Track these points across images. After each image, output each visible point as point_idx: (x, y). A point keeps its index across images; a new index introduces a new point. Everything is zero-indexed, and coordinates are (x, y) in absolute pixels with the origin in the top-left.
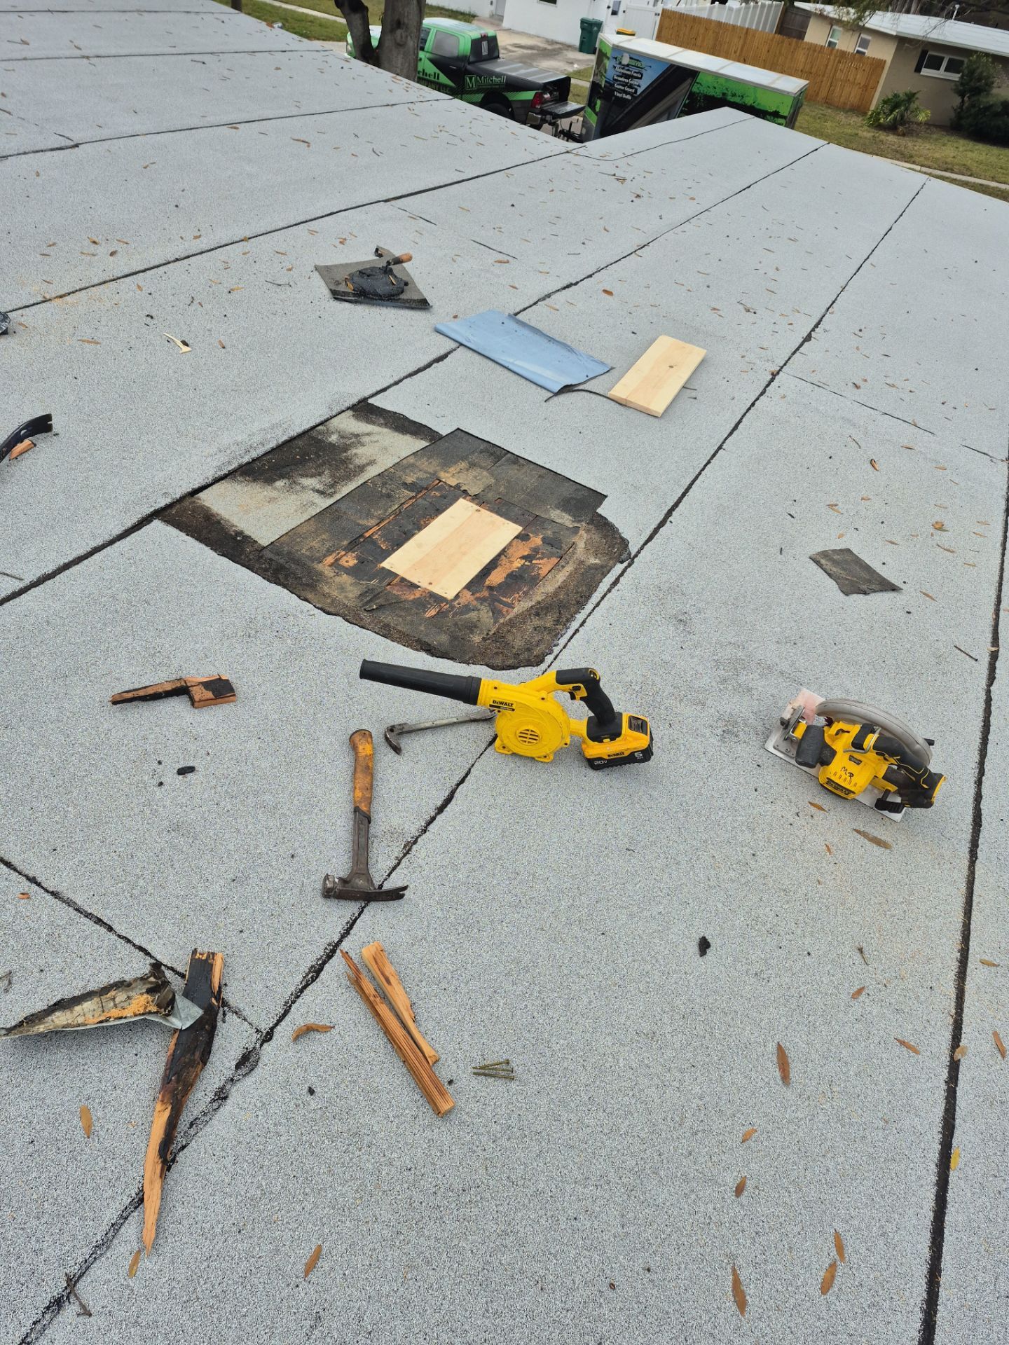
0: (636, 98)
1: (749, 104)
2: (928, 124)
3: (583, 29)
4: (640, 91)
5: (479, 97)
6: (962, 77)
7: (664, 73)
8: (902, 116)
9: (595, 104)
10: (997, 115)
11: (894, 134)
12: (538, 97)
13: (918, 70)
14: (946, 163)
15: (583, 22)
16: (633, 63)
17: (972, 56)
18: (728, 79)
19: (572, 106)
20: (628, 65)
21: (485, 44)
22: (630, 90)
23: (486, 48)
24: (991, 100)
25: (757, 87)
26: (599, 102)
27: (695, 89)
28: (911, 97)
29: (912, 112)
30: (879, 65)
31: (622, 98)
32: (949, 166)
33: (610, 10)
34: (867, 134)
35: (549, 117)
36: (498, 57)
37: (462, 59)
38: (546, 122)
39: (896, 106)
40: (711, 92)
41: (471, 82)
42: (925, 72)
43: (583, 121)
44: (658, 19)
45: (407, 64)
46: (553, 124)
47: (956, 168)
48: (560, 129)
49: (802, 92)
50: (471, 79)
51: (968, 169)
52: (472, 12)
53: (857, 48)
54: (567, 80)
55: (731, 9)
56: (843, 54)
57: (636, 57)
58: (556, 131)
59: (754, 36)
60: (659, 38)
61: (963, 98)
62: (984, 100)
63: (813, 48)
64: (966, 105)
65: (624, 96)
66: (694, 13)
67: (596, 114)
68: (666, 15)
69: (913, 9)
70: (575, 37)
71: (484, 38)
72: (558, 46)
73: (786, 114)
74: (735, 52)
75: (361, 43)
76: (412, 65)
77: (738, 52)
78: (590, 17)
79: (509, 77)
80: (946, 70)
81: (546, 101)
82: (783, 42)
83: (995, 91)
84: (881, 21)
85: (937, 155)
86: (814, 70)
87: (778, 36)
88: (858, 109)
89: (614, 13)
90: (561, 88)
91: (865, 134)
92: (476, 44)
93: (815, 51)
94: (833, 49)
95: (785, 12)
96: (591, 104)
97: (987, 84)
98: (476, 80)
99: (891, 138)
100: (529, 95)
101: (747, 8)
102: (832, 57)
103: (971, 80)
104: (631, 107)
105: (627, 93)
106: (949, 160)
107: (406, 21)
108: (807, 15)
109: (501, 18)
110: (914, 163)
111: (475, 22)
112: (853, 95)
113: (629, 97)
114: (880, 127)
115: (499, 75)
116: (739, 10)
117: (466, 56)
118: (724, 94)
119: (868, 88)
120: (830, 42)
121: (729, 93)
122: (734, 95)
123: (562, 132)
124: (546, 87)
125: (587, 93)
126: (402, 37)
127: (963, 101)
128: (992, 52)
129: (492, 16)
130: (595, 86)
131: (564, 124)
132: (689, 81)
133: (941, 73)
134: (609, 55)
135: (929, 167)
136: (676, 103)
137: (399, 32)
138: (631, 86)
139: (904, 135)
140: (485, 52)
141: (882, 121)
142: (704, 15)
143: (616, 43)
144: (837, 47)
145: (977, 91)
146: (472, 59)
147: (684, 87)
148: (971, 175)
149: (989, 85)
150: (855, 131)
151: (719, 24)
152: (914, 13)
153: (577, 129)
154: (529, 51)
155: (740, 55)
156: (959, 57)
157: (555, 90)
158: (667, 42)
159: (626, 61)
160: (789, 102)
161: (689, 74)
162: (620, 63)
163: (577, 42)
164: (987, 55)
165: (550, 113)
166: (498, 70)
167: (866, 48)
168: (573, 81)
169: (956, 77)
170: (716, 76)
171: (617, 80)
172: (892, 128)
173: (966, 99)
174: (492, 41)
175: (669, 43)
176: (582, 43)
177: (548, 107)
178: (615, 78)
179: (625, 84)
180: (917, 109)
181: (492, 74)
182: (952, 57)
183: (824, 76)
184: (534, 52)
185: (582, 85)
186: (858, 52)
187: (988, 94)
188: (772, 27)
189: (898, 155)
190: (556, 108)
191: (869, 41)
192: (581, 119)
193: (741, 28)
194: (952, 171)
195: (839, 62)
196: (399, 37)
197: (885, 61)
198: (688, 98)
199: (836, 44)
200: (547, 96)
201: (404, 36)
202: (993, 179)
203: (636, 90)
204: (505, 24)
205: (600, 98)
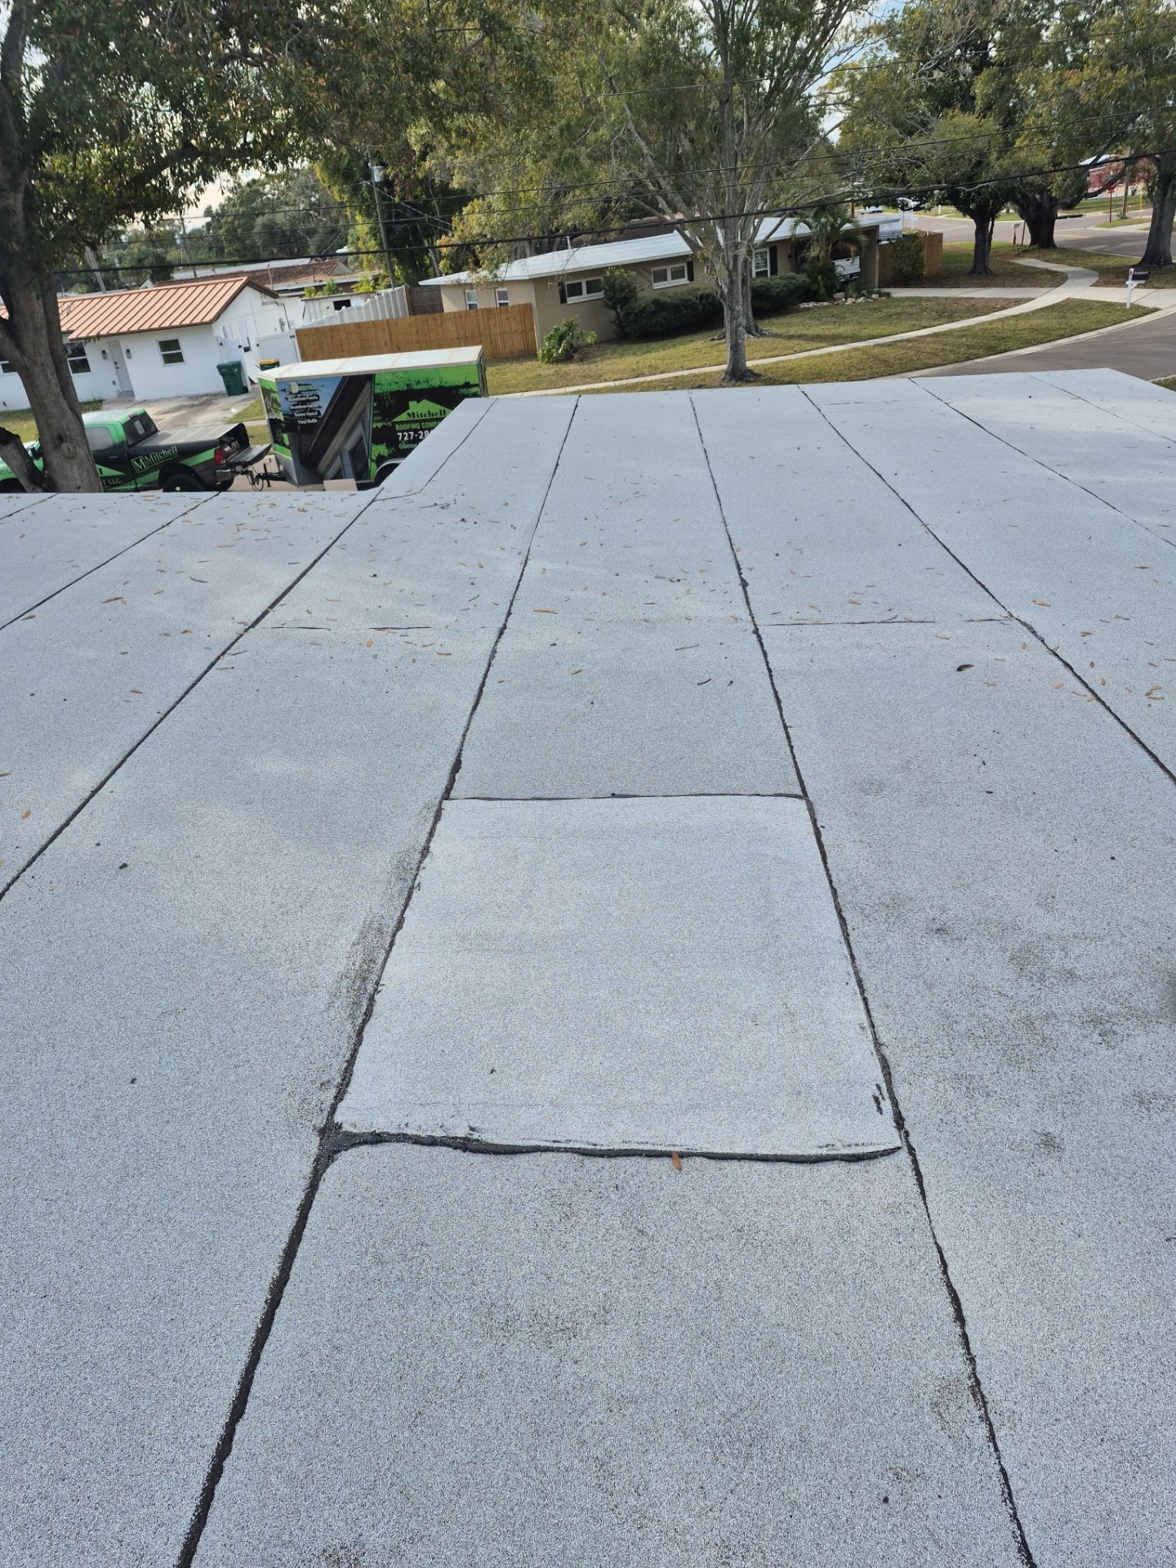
0: (321, 419)
1: (437, 386)
2: (598, 343)
3: (223, 374)
4: (323, 412)
5: (154, 476)
6: (606, 293)
7: (339, 387)
8: (571, 346)
9: (283, 439)
10: (653, 313)
11: (571, 362)
12: (220, 454)
13: (564, 301)
14: (634, 370)
15: (220, 368)
16: (304, 388)
17: (605, 273)
18: (405, 371)
19: (257, 449)
20: (299, 392)
21: (138, 424)
22: (313, 414)
23: (141, 427)
24: (643, 303)
25: (437, 368)
26: (286, 436)
27: (378, 390)
28: (571, 327)
29: (578, 338)
30: (526, 309)
31: (308, 424)
32: (639, 372)
33: (242, 349)
34: (550, 370)
35: (238, 468)
36: (157, 431)
38: (238, 473)
39: (561, 338)
40: (395, 388)
42: (571, 300)
43: (277, 459)
44: (295, 339)
46: (246, 473)
47: (646, 371)
48: (255, 475)
49: (482, 356)
50: (138, 461)
51: (656, 368)
53: (498, 302)
54: (241, 427)
55: (359, 308)
56: (489, 311)
57: (305, 383)
58: (252, 477)
59: (397, 324)
60: (306, 356)
61: (615, 309)
62: (636, 305)
63: (456, 316)
64: (622, 314)
65: (309, 421)
66: (327, 324)
67: (288, 447)
68: (301, 334)
69: (528, 252)
70: (219, 384)
71: (134, 418)
72: (205, 398)
73: (477, 382)
74: (386, 344)
77: (389, 343)
78: (225, 361)
79: (179, 446)
80: (588, 292)
81: (228, 454)
82: (427, 320)
83: (640, 295)
84: (516, 270)
85: (621, 367)
86: (468, 333)
87: (413, 318)
88: (529, 354)
89: (247, 350)
90: (239, 436)
91: (547, 372)
92: (128, 426)
93: (461, 317)
94: (477, 310)
95: (409, 293)
96: (278, 441)
97: (630, 291)
98: (144, 460)
99: (572, 367)
100: (209, 455)
101: (374, 302)
102: (480, 318)
103: (615, 293)
104: (320, 429)
105: (311, 418)
106: (634, 367)
108: (438, 288)
110: (606, 381)
112: (517, 343)
113: (314, 421)
114: (557, 361)
115: (167, 448)
116: (367, 306)
117: (123, 442)
118: (408, 385)
119: (527, 332)
120: (470, 305)
121: (413, 383)
122: (418, 383)
123: (259, 476)
124: (222, 442)
125: (268, 430)
126: (69, 449)
127: (617, 313)
128: (620, 264)
130: (273, 423)
131: (258, 468)
132: (368, 385)
133: (585, 297)
134: (275, 389)
135: (621, 379)
136: (365, 409)
137: (64, 446)
138: (312, 410)
139: (581, 360)
140: (141, 431)
141: (555, 355)
142: (337, 322)
143: (277, 377)
144: (478, 307)
145: (625, 301)
146: (130, 443)
147: (366, 392)
148: (662, 372)
149: (633, 291)
150: (535, 374)
151: (358, 325)
152: (531, 256)
153: (273, 469)
155: (392, 345)
156: (595, 278)
157: (233, 441)
158: (314, 358)
159: (295, 389)
160: (475, 370)
161: (368, 378)
162: (291, 393)
163: (222, 388)
164: (617, 267)
165: (239, 464)
166: (164, 443)
167: (507, 299)
168: (247, 424)
169: (600, 295)
170: (393, 372)
171: (295, 410)
172: (567, 358)
173: (619, 310)
174: (144, 418)
175: (317, 359)
176: (228, 387)
177: (233, 459)
178: (292, 408)
179: (306, 410)
180: (582, 334)
181: (158, 449)
182: (588, 279)
183: (480, 336)
184: (183, 412)
185: (257, 425)
186: (500, 304)
187: (636, 300)
188: (404, 311)
189: (588, 380)
190: (242, 456)
191: (506, 292)
192: (273, 457)
193: (383, 321)
194: (644, 375)
195: (488, 319)
196: (66, 450)
197: (530, 304)
198: (375, 401)
199: (476, 305)
200: (227, 449)
201: (71, 447)
202: (682, 368)
203: (319, 413)
204: (138, 397)
205: (283, 431)
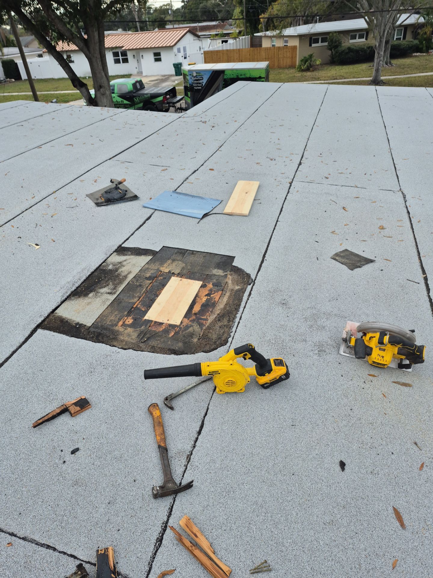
0: (203, 87)
1: (248, 77)
2: (321, 64)
3: (175, 67)
4: (204, 84)
5: (141, 105)
6: (329, 43)
7: (211, 75)
8: (310, 64)
9: (188, 94)
10: (347, 53)
11: (309, 72)
12: (165, 98)
13: (310, 45)
14: (333, 77)
15: (174, 65)
16: (198, 74)
17: (330, 34)
18: (237, 70)
19: (179, 97)
20: (196, 76)
21: (138, 84)
22: (200, 85)
23: (139, 86)
24: (343, 49)
25: (249, 70)
26: (189, 93)
27: (225, 77)
28: (311, 56)
29: (313, 62)
30: (295, 48)
31: (198, 89)
32: (335, 78)
33: (183, 57)
34: (299, 74)
35: (171, 104)
36: (144, 87)
37: (130, 92)
38: (171, 106)
39: (306, 61)
40: (232, 77)
41: (136, 100)
42: (313, 45)
43: (185, 102)
44: (203, 55)
45: (108, 101)
46: (174, 107)
47: (338, 78)
48: (177, 108)
49: (268, 66)
50: (136, 99)
51: (343, 77)
52: (130, 74)
53: (284, 44)
54: (174, 88)
55: (230, 44)
56: (279, 48)
57: (198, 72)
58: (176, 108)
59: (242, 51)
60: (206, 62)
61: (332, 51)
62: (340, 49)
63: (267, 49)
64: (334, 53)
65: (198, 88)
66: (216, 49)
67: (189, 98)
68: (205, 53)
69: (301, 24)
70: (173, 71)
71: (137, 82)
72: (167, 77)
73: (264, 76)
74: (237, 59)
75: (88, 98)
76: (110, 100)
77: (238, 58)
78: (176, 62)
79: (151, 94)
80: (321, 42)
81: (168, 99)
82: (254, 50)
83: (343, 45)
84: (289, 31)
85: (329, 75)
86: (270, 57)
87: (252, 49)
88: (292, 66)
89: (185, 58)
90: (173, 92)
91: (298, 75)
92: (134, 85)
93: (268, 50)
94: (275, 47)
95: (252, 39)
96: (186, 94)
97: (339, 43)
98: (138, 98)
99: (309, 74)
100: (161, 98)
101: (236, 42)
102: (275, 50)
103: (332, 43)
104: (202, 91)
105: (199, 86)
106: (334, 75)
107: (103, 85)
108: (261, 37)
109: (142, 73)
110: (321, 80)
111: (132, 77)
112: (288, 62)
113: (200, 88)
114: (303, 71)
115: (147, 94)
116: (233, 43)
117: (132, 91)
118: (237, 76)
119: (293, 57)
120: (273, 45)
121: (239, 75)
122: (241, 75)
123: (178, 108)
124: (166, 93)
125: (183, 91)
126: (103, 91)
127: (332, 52)
128: (337, 31)
129: (138, 73)
130: (186, 87)
131: (178, 105)
132: (222, 75)
133: (320, 44)
134: (187, 74)
135: (327, 80)
136: (219, 84)
137: (101, 90)
138: (200, 83)
139: (313, 71)
140: (139, 87)
141: (303, 68)
142: (220, 49)
143: (189, 69)
144: (276, 46)
145: (336, 47)
146: (134, 91)
147: (221, 78)
148: (345, 79)
149: (340, 43)
150: (293, 75)
151: (227, 50)
152: (302, 25)
153: (184, 106)
154: (156, 82)
155: (239, 59)
156: (324, 36)
157: (171, 94)
158: (209, 63)
159: (195, 74)
160: (264, 72)
161: (221, 72)
162: (193, 76)
163: (174, 73)
164: (335, 32)
165: (171, 103)
166: (146, 92)
167: (287, 43)
168: (176, 88)
169: (326, 44)
170: (232, 70)
171: (193, 83)
172: (308, 70)
173: (333, 51)
174: (140, 82)
175: (210, 63)
176: (176, 72)
177: (169, 101)
178: (193, 82)
179: (197, 83)
180: (315, 60)
181: (144, 94)
182: (322, 37)
183: (274, 58)
184: (158, 81)
185: (180, 88)
186: (285, 45)
187: (341, 46)
188: (248, 46)
189: (313, 79)
190: (173, 100)
191: (288, 40)
192: (184, 101)
193: (236, 49)
194: (336, 79)
195: (279, 51)
196: (102, 92)
197: (296, 46)
198: (224, 82)
199: (275, 45)
200: (168, 96)
201: (104, 90)
202: (354, 77)
203: (202, 84)
204: (144, 74)
205: (189, 91)
